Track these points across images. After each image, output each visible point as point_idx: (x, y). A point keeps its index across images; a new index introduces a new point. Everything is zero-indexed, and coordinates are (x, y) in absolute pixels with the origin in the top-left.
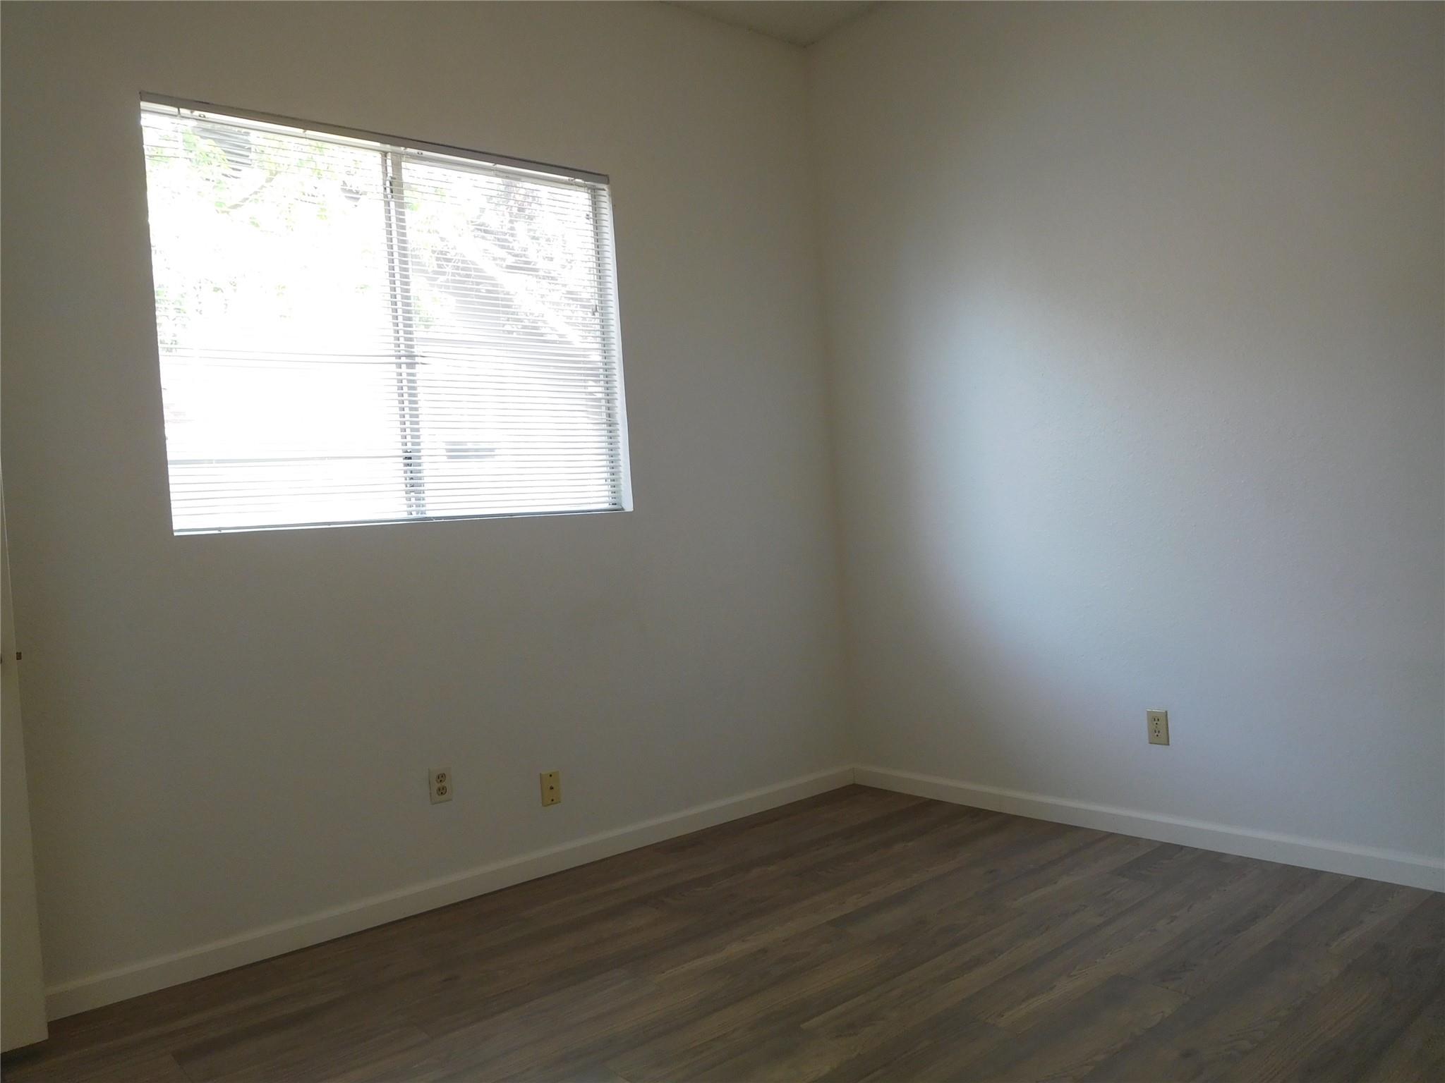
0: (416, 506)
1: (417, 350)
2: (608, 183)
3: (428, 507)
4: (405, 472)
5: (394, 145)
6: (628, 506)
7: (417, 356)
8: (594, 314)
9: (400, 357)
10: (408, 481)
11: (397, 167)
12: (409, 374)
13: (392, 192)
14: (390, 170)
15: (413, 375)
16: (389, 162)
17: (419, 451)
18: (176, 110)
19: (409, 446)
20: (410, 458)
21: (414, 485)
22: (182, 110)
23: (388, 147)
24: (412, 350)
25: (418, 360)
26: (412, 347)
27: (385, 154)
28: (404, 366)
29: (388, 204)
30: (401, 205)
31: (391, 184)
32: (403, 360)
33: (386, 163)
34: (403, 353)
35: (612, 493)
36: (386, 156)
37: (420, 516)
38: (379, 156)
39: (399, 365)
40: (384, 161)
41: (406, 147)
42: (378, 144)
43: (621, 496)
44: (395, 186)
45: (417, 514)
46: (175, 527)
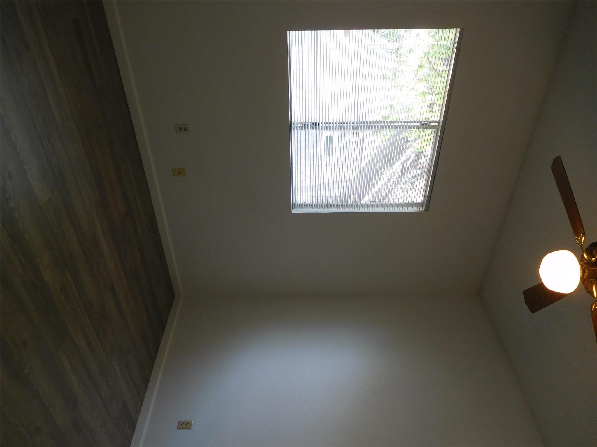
0: (297, 126)
1: (359, 130)
2: (425, 211)
3: (296, 131)
4: (310, 123)
5: (441, 126)
6: (294, 211)
7: (357, 130)
8: (372, 202)
9: (357, 123)
10: (307, 124)
11: (433, 127)
12: (350, 127)
13: (423, 124)
14: (432, 124)
15: (349, 128)
16: (435, 124)
17: (319, 129)
18: (456, 42)
19: (321, 125)
20: (316, 125)
21: (305, 126)
22: (456, 44)
23: (441, 124)
24: (359, 129)
25: (355, 130)
26: (361, 128)
27: (438, 122)
28: (353, 125)
29: (418, 122)
30: (418, 127)
31: (426, 124)
32: (356, 125)
33: (434, 123)
34: (359, 125)
35: (299, 205)
36: (437, 123)
37: (293, 127)
38: (438, 120)
39: (353, 123)
40: (435, 122)
41: (441, 131)
42: (442, 120)
43: (298, 208)
44: (425, 125)
45: (294, 127)
46: (291, 32)
